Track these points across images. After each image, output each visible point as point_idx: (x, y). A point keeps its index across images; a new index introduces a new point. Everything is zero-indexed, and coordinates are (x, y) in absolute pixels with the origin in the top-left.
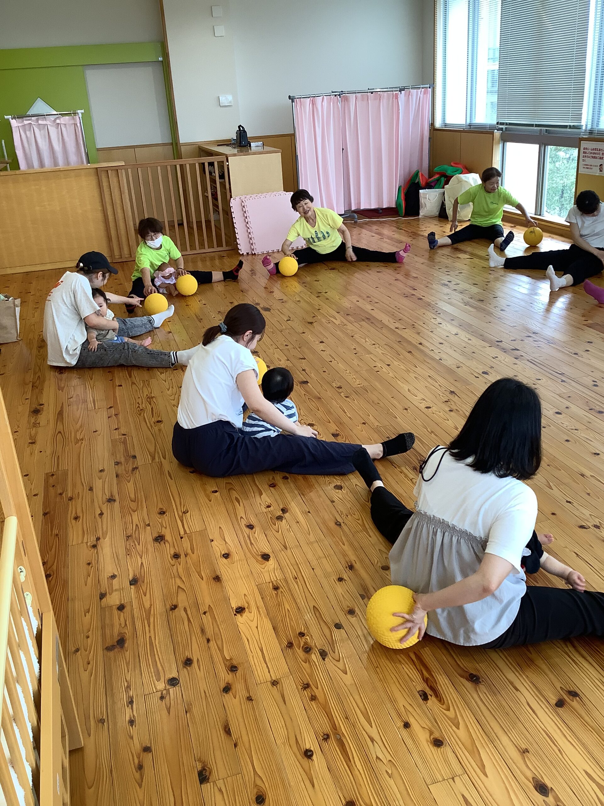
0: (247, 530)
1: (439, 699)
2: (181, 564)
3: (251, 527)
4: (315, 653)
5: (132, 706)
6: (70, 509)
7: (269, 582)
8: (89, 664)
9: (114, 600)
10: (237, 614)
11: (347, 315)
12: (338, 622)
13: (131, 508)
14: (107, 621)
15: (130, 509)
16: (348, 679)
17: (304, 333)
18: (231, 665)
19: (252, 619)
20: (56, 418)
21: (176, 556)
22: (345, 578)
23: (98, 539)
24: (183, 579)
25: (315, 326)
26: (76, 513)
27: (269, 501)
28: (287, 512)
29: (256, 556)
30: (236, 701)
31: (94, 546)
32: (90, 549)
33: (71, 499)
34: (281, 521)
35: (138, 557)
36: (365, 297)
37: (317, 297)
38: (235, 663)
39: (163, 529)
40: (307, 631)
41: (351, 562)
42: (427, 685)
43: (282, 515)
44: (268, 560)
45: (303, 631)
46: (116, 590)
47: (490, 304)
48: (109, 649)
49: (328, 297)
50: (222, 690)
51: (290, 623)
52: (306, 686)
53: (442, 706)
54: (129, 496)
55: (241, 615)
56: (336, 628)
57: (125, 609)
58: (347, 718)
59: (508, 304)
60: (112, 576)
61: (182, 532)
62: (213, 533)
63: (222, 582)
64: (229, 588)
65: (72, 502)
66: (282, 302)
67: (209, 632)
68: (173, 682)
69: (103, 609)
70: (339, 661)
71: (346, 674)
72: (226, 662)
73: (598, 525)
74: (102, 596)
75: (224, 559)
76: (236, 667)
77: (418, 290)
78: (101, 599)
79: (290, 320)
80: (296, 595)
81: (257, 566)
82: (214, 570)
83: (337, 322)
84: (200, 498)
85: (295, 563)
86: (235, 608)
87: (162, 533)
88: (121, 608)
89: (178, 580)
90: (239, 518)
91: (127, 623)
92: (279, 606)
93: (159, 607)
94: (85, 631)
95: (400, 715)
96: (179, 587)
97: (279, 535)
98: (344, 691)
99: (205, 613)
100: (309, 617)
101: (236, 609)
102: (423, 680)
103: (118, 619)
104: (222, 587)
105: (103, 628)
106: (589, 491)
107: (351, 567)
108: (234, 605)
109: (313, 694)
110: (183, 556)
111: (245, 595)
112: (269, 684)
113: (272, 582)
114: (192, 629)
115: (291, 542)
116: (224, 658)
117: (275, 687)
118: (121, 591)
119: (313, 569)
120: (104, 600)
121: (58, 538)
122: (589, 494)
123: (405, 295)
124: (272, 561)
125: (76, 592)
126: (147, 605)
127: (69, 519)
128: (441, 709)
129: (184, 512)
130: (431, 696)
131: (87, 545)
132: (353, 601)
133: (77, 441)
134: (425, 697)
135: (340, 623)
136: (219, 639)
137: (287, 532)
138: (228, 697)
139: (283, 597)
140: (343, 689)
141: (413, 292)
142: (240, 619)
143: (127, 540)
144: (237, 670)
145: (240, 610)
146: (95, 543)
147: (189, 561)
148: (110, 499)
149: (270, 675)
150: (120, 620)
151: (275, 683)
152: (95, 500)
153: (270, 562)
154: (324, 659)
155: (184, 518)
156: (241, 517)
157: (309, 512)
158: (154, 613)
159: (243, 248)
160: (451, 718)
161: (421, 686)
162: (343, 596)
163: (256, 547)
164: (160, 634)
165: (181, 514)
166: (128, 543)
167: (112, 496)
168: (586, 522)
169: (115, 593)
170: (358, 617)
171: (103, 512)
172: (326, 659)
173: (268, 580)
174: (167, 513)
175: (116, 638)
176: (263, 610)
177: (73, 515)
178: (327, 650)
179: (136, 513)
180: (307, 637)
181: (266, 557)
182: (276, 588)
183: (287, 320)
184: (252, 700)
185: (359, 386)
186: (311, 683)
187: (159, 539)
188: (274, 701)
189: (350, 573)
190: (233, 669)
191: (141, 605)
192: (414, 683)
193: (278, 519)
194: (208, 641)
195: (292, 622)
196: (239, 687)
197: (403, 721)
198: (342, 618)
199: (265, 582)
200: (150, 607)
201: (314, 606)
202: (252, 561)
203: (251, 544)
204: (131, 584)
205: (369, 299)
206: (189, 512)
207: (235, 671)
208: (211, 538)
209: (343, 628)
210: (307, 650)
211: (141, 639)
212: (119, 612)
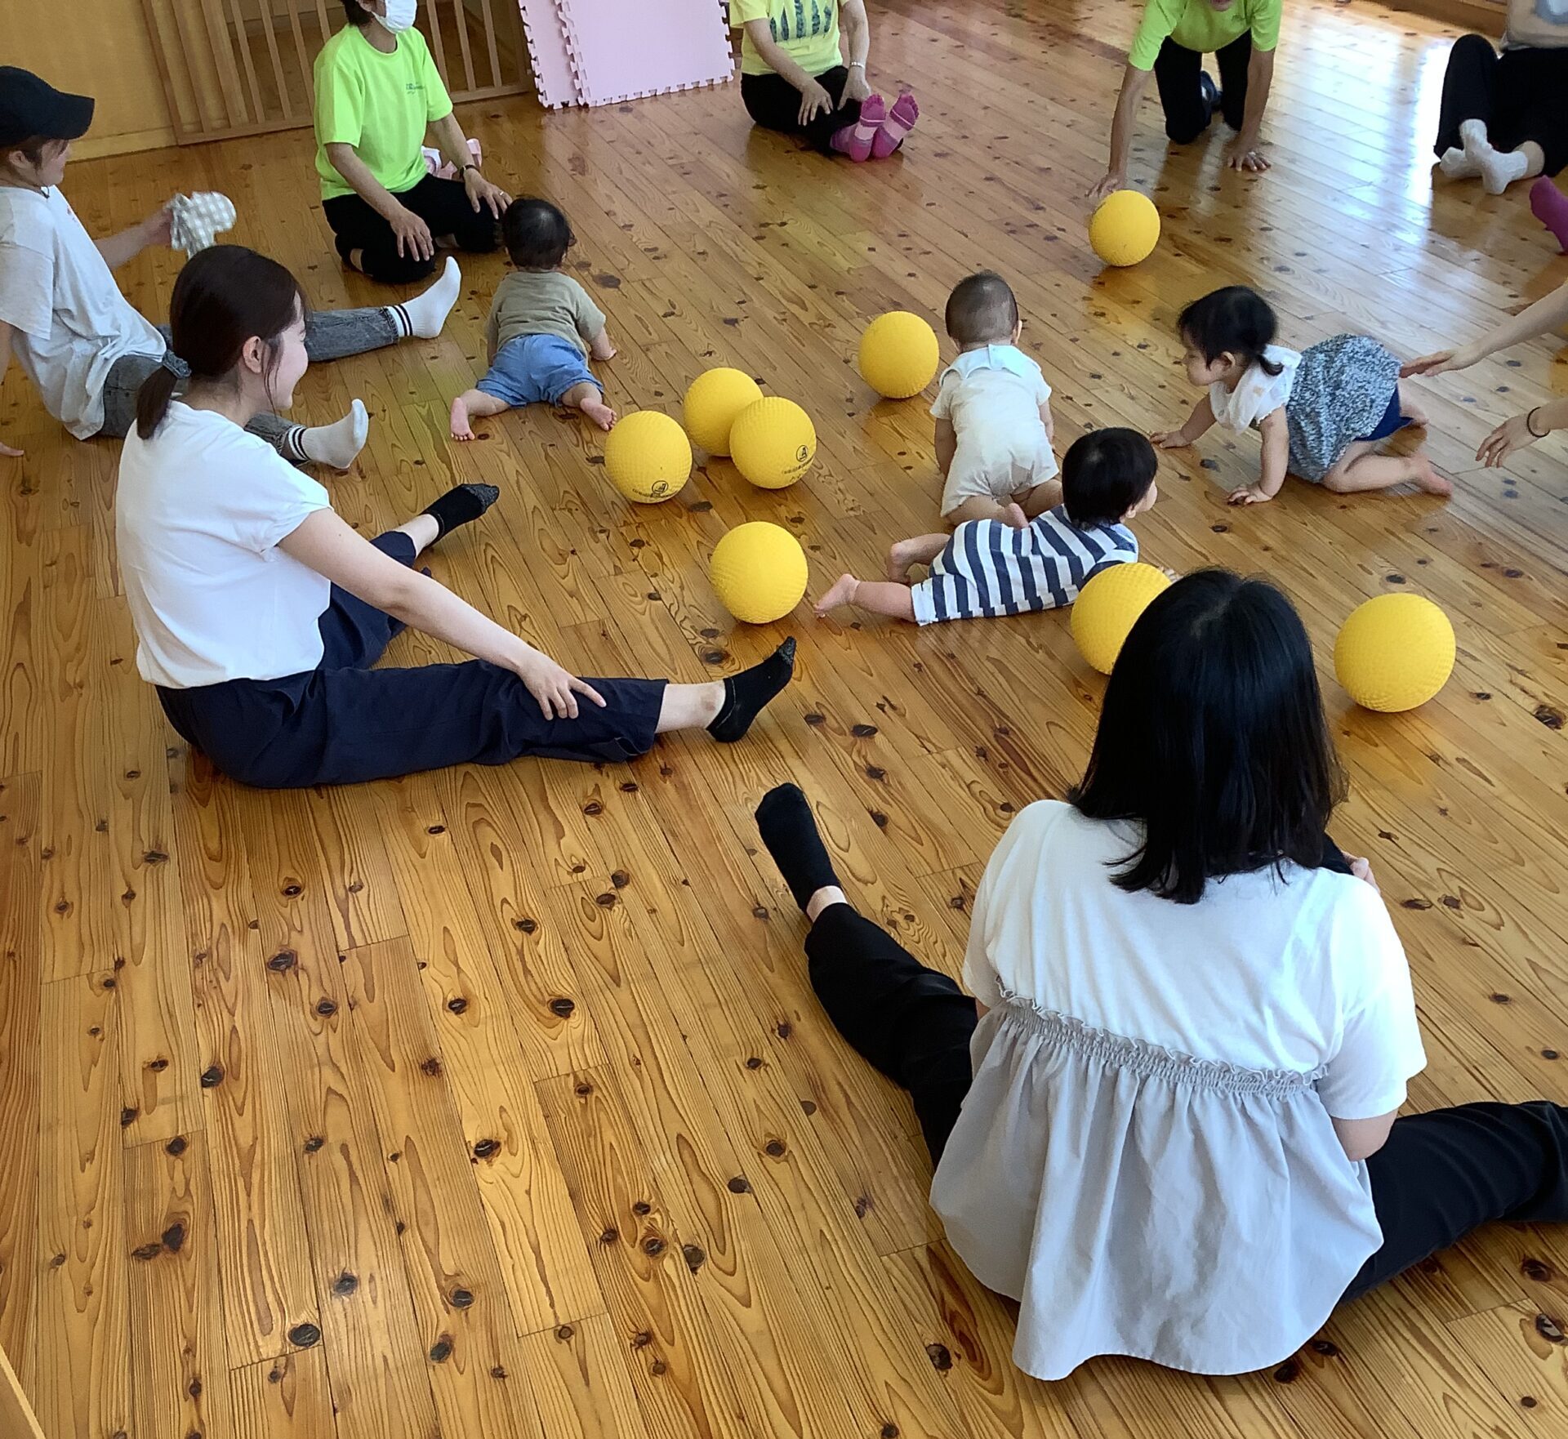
0: (517, 935)
1: (978, 1364)
2: (339, 1029)
3: (527, 926)
4: (672, 1256)
5: (197, 1400)
6: (47, 882)
7: (568, 1075)
8: (90, 1293)
9: (158, 1125)
10: (479, 1160)
11: (838, 293)
12: (737, 1174)
13: (208, 878)
14: (140, 1184)
15: (207, 883)
16: (751, 1317)
17: (710, 353)
18: (457, 1289)
19: (516, 1171)
20: (11, 623)
21: (326, 1009)
22: (768, 1061)
23: (120, 964)
24: (344, 1070)
25: (743, 330)
26: (63, 894)
27: (582, 854)
28: (627, 883)
29: (537, 1005)
30: (461, 1381)
31: (109, 984)
32: (99, 991)
33: (48, 855)
34: (610, 909)
35: (225, 1013)
36: (893, 233)
37: (757, 239)
38: (464, 1283)
39: (294, 933)
40: (657, 1198)
41: (785, 1016)
42: (953, 1331)
43: (613, 892)
44: (568, 1016)
45: (645, 1199)
46: (164, 1102)
47: (1249, 250)
48: (144, 1254)
49: (787, 239)
50: (429, 1351)
51: (615, 1180)
52: (645, 1339)
53: (983, 1383)
54: (205, 846)
55: (490, 1163)
56: (731, 1190)
57: (188, 1149)
58: (741, 1417)
59: (1300, 250)
60: (154, 1065)
61: (344, 944)
62: (427, 946)
63: (445, 1076)
64: (460, 1090)
65: (51, 863)
66: (656, 258)
67: (404, 1205)
68: (305, 1335)
69: (128, 1150)
70: (732, 1274)
71: (748, 1305)
72: (443, 1282)
73: (1457, 894)
74: (129, 1116)
75: (453, 1013)
76: (467, 1294)
77: (1048, 209)
78: (125, 1123)
79: (673, 314)
80: (634, 1108)
81: (536, 1032)
82: (425, 1040)
83: (806, 318)
84: (397, 849)
85: (638, 1022)
86: (473, 1145)
87: (292, 947)
88: (177, 1147)
89: (328, 1072)
90: (498, 903)
91: (192, 1188)
92: (589, 1136)
93: (276, 1143)
94: (82, 1209)
95: (874, 1409)
96: (330, 1091)
97: (601, 947)
98: (739, 1349)
99: (395, 1157)
100: (664, 1163)
101: (478, 1146)
102: (944, 1318)
103: (166, 1174)
104: (443, 1088)
105: (129, 1200)
106: (1445, 803)
107: (785, 1031)
108: (473, 1135)
109: (660, 1359)
110: (343, 1009)
111: (502, 1109)
112: (550, 1335)
113: (574, 1073)
114: (359, 1201)
115: (630, 967)
116: (438, 1271)
117: (564, 1342)
118: (179, 1104)
119: (684, 1037)
120: (134, 1126)
121: (15, 962)
122: (1443, 812)
123: (1009, 228)
124: (577, 1018)
125: (60, 1108)
126: (245, 1140)
127: (44, 909)
128: (982, 1390)
129: (351, 889)
130: (959, 1357)
131: (90, 981)
132: (783, 1120)
133: (68, 689)
134: (942, 1359)
135: (742, 1178)
136: (427, 1224)
137: (624, 939)
138: (442, 1373)
139: (602, 1115)
140: (737, 1344)
141: (1033, 217)
142: (485, 1171)
143: (196, 966)
144: (469, 1303)
145: (487, 1149)
146: (111, 975)
147: (360, 1022)
148: (152, 854)
149: (555, 1313)
150: (172, 1179)
151: (564, 1333)
152: (115, 859)
153: (571, 1020)
154: (694, 1270)
155: (351, 903)
156: (505, 901)
157: (685, 882)
158: (263, 1158)
159: (552, 90)
160: (1003, 1413)
161: (933, 1332)
162: (757, 1107)
163: (538, 980)
164: (275, 1215)
165: (341, 892)
166: (199, 976)
167: (158, 845)
168: (1424, 890)
169: (160, 1110)
170: (791, 1161)
171: (135, 889)
172: (699, 1271)
173: (564, 1069)
174: (305, 892)
175: (162, 1227)
176: (546, 1147)
177: (56, 899)
178: (704, 1247)
179: (223, 890)
180: (657, 1216)
181: (562, 1007)
182: (584, 1090)
183: (665, 316)
184: (504, 1377)
185: (852, 513)
186: (656, 1330)
187: (280, 964)
188: (559, 1376)
189: (781, 1045)
190: (461, 1298)
191: (230, 1139)
192: (917, 1325)
193: (602, 903)
194: (401, 1228)
195: (619, 1180)
196: (472, 1348)
197: (880, 1421)
198: (751, 1167)
199: (555, 1074)
200: (253, 1146)
201: (679, 1136)
202: (526, 1018)
203: (526, 971)
204: (204, 1085)
205: (904, 242)
206: (365, 890)
207: (465, 1303)
208: (421, 958)
209: (751, 1191)
210: (654, 1247)
211: (225, 1227)
212: (172, 1158)
